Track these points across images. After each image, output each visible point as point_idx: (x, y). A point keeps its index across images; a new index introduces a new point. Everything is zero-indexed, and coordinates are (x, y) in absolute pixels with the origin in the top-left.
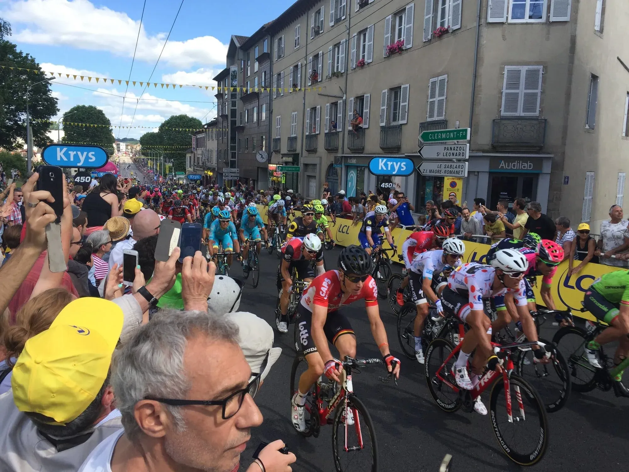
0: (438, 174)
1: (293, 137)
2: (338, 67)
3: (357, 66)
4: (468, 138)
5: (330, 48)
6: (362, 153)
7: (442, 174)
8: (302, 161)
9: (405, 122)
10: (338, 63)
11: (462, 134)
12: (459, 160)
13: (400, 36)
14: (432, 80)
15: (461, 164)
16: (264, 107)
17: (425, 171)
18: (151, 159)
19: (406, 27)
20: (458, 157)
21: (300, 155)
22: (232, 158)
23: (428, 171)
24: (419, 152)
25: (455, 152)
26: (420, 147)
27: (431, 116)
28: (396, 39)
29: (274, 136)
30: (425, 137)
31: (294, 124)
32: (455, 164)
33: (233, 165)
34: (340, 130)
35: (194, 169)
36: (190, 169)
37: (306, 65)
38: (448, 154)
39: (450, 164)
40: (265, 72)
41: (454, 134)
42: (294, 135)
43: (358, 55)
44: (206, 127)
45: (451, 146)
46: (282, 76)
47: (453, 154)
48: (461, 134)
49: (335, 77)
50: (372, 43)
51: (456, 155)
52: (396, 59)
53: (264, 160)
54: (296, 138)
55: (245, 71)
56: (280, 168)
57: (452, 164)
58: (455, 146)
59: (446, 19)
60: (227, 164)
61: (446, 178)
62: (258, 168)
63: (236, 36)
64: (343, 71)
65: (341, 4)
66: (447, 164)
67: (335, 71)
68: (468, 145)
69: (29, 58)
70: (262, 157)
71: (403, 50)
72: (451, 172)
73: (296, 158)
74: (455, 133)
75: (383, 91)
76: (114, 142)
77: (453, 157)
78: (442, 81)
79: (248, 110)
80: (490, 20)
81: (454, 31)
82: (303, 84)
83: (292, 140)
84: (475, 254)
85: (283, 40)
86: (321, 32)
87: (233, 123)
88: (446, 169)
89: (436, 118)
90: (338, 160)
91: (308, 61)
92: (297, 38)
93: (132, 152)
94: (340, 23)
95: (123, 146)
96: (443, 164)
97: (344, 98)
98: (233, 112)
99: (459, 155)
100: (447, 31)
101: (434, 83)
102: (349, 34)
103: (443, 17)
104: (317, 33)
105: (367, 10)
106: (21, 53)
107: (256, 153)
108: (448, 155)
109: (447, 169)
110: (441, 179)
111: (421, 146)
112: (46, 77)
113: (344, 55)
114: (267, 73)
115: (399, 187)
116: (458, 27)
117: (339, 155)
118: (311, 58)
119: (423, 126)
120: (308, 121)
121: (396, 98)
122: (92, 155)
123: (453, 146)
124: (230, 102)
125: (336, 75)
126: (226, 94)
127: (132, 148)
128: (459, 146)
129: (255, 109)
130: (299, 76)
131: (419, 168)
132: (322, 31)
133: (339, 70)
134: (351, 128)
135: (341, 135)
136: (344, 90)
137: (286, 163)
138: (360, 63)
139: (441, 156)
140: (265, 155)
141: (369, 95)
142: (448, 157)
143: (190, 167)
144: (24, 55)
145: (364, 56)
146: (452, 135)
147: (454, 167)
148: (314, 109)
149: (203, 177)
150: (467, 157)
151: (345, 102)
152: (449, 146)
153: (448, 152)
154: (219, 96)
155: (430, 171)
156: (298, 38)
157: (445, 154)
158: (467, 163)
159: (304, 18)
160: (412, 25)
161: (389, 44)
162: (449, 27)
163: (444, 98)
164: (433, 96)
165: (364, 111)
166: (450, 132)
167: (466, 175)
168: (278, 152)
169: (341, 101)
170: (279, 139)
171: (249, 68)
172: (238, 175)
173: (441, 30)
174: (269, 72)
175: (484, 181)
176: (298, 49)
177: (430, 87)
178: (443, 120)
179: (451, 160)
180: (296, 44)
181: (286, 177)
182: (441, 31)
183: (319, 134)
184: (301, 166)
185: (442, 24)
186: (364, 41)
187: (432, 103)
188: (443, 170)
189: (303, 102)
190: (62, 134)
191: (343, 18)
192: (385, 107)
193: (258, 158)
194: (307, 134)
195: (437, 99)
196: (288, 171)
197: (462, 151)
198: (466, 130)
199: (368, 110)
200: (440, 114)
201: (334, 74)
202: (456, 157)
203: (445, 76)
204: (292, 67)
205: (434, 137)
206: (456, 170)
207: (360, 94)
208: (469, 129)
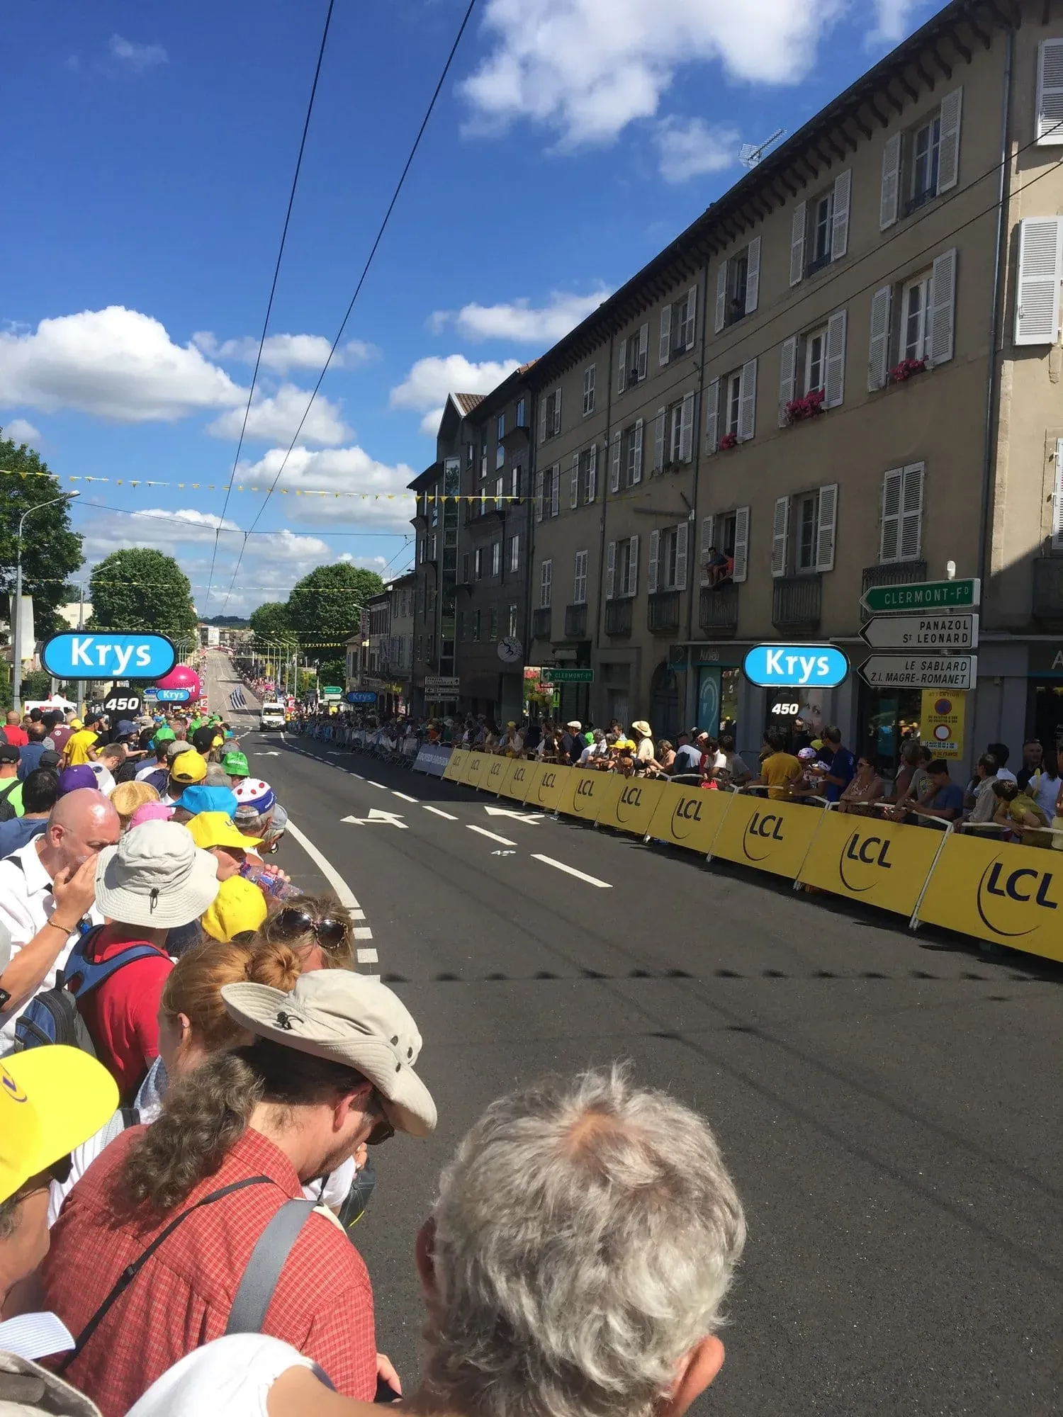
0: (906, 684)
1: (578, 606)
2: (677, 451)
3: (720, 449)
4: (976, 600)
5: (659, 411)
6: (732, 638)
7: (917, 683)
8: (597, 656)
9: (828, 567)
10: (677, 442)
11: (962, 591)
12: (956, 652)
13: (815, 381)
14: (889, 474)
15: (960, 660)
16: (516, 540)
17: (877, 677)
18: (272, 660)
19: (830, 361)
20: (953, 644)
21: (594, 644)
22: (445, 654)
23: (884, 677)
24: (863, 633)
25: (945, 632)
26: (864, 623)
27: (890, 552)
28: (807, 388)
29: (537, 605)
30: (876, 600)
31: (581, 577)
32: (946, 661)
33: (446, 670)
34: (683, 587)
35: (362, 680)
36: (353, 679)
37: (607, 449)
38: (929, 637)
39: (934, 660)
40: (519, 468)
41: (942, 593)
42: (580, 602)
43: (721, 425)
44: (390, 588)
45: (936, 619)
46: (555, 473)
47: (941, 637)
48: (958, 593)
49: (670, 473)
50: (752, 397)
51: (949, 640)
52: (808, 431)
53: (514, 658)
54: (584, 606)
55: (475, 467)
56: (548, 674)
57: (940, 660)
58: (947, 620)
59: (919, 344)
60: (432, 666)
61: (925, 693)
62: (501, 675)
63: (459, 396)
64: (689, 460)
65: (684, 318)
66: (928, 660)
67: (672, 459)
68: (976, 616)
69: (27, 453)
70: (510, 651)
71: (823, 411)
72: (937, 679)
73: (584, 650)
74: (945, 590)
75: (780, 501)
76: (196, 625)
77: (941, 644)
78: (913, 478)
79: (481, 550)
80: (1020, 340)
81: (938, 367)
82: (601, 491)
83: (576, 612)
84: (998, 867)
85: (558, 398)
86: (640, 378)
87: (449, 578)
88: (925, 672)
89: (899, 558)
90: (678, 655)
91: (613, 440)
92: (588, 392)
93: (232, 646)
94: (683, 358)
95: (214, 633)
96: (919, 661)
97: (692, 517)
98: (449, 556)
99: (956, 639)
100: (921, 368)
101: (894, 482)
102: (701, 379)
103: (912, 337)
104: (632, 381)
105: (742, 329)
106: (10, 444)
107: (496, 644)
108: (929, 640)
109: (928, 672)
110: (915, 694)
111: (867, 619)
112: (60, 492)
113: (691, 425)
114: (522, 469)
115: (818, 713)
116: (947, 357)
117: (679, 643)
118: (619, 433)
119: (871, 575)
120: (611, 569)
121: (807, 516)
122: (145, 651)
123: (940, 620)
124: (444, 536)
125: (673, 467)
126: (435, 518)
127: (233, 637)
128: (954, 619)
129: (497, 548)
130: (593, 472)
131: (861, 670)
132: (643, 377)
133: (681, 457)
134: (706, 583)
135: (684, 599)
136: (690, 500)
137: (563, 663)
138: (727, 441)
139: (913, 643)
140: (517, 647)
141: (746, 510)
142: (930, 644)
143: (355, 675)
144: (17, 447)
145: (734, 427)
146: (937, 596)
147: (945, 667)
148: (623, 543)
149: (382, 697)
150: (975, 644)
151: (693, 526)
152: (932, 621)
153: (930, 632)
154: (421, 521)
155: (889, 677)
156: (592, 393)
157: (922, 639)
158: (974, 657)
159: (602, 351)
160: (841, 356)
161: (791, 399)
162: (926, 358)
163: (918, 512)
164: (892, 509)
165: (737, 544)
166: (932, 587)
167: (973, 685)
168: (545, 637)
169: (685, 525)
170: (548, 611)
171: (485, 461)
172: (457, 691)
173: (907, 365)
174: (527, 467)
175: (1017, 699)
176: (590, 417)
177: (885, 489)
178: (916, 562)
179: (936, 652)
180: (586, 406)
181: (561, 695)
182: (907, 368)
183: (636, 597)
184: (595, 669)
185: (911, 353)
186: (736, 394)
187: (892, 525)
188: (919, 675)
189: (601, 528)
190: (88, 610)
191: (689, 347)
192: (783, 536)
193: (502, 652)
194: (610, 597)
195: (901, 515)
196: (567, 679)
197: (961, 632)
198: (970, 584)
199: (745, 543)
200: (908, 549)
201: (668, 466)
202: (949, 644)
203: (920, 466)
204: (577, 456)
205: (897, 599)
206: (948, 673)
207: (726, 506)
208: (977, 581)
